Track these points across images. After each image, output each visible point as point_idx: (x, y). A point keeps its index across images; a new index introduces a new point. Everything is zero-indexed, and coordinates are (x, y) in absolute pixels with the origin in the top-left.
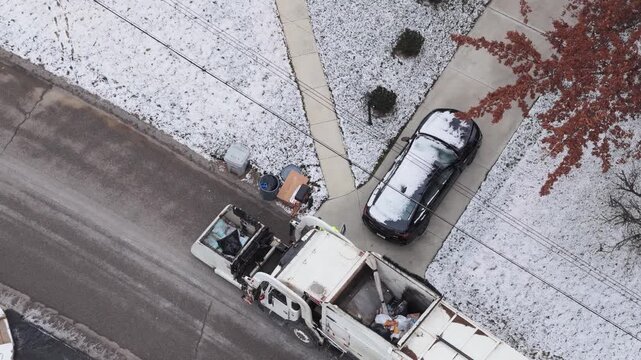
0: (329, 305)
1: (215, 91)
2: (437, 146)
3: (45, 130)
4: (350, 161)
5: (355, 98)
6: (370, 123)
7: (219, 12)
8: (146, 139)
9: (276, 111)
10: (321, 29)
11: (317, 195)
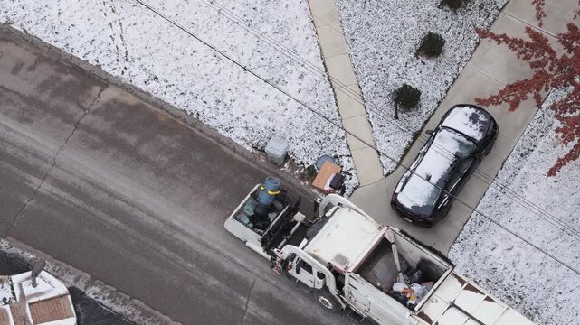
0: (352, 274)
1: (256, 89)
2: (458, 138)
3: (102, 125)
4: (378, 152)
5: (383, 94)
6: (397, 118)
7: (259, 18)
8: (194, 132)
9: (311, 106)
10: (351, 32)
11: (349, 183)
